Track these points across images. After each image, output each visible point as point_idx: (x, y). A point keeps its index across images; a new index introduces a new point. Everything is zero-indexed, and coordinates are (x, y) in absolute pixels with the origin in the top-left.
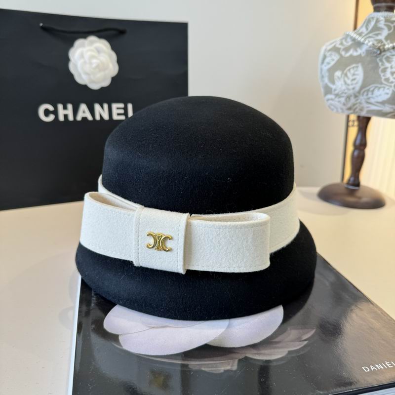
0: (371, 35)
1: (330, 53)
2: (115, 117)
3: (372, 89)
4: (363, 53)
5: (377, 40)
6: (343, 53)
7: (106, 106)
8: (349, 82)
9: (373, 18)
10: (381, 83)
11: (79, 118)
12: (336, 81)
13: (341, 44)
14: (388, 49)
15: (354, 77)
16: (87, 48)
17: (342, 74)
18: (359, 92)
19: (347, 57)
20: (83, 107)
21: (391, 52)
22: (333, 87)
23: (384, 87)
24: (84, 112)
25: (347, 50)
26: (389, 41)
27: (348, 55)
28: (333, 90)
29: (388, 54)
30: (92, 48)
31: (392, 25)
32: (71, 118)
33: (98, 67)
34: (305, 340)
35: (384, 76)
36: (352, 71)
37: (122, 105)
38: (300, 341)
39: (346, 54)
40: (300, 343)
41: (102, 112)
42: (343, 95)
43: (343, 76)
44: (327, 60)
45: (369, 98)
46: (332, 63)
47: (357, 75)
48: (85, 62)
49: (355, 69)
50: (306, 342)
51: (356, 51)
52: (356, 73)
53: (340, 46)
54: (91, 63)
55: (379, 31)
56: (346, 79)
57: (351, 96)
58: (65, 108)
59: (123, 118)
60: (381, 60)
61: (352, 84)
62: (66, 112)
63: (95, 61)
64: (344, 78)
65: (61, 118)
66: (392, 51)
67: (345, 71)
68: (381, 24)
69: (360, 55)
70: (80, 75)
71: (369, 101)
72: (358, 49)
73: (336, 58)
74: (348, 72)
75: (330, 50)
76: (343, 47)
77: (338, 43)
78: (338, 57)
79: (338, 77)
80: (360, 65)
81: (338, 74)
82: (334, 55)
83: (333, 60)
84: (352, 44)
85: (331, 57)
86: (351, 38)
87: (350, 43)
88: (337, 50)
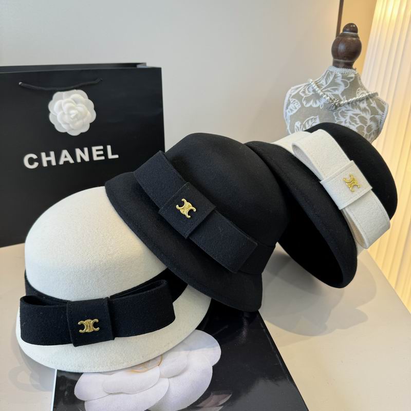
0: (329, 89)
1: (294, 99)
2: (95, 158)
4: (322, 106)
5: (334, 95)
6: (304, 103)
7: (86, 149)
9: (332, 72)
11: (61, 163)
12: (296, 131)
13: (304, 92)
14: (344, 105)
16: (66, 100)
17: (301, 125)
19: (308, 107)
20: (65, 152)
21: (346, 108)
24: (66, 157)
25: (308, 100)
26: (345, 97)
27: (308, 105)
29: (343, 109)
30: (70, 99)
31: (348, 82)
32: (54, 163)
33: (76, 116)
34: (221, 405)
36: (311, 123)
37: (101, 147)
38: (217, 406)
39: (306, 105)
40: (217, 408)
41: (82, 155)
43: (302, 126)
44: (291, 106)
46: (295, 111)
48: (64, 114)
49: (313, 121)
50: (221, 408)
51: (316, 103)
53: (303, 95)
54: (69, 114)
55: (336, 86)
58: (48, 155)
59: (103, 158)
60: (337, 115)
62: (48, 159)
63: (72, 112)
65: (45, 164)
66: (347, 106)
67: (304, 123)
68: (338, 80)
69: (319, 107)
70: (60, 124)
72: (318, 102)
73: (298, 106)
74: (306, 123)
75: (294, 97)
76: (305, 96)
77: (301, 91)
78: (300, 106)
79: (298, 127)
80: (317, 117)
81: (298, 124)
82: (297, 102)
83: (295, 108)
84: (313, 95)
85: (294, 104)
86: (313, 87)
87: (311, 94)
88: (300, 99)
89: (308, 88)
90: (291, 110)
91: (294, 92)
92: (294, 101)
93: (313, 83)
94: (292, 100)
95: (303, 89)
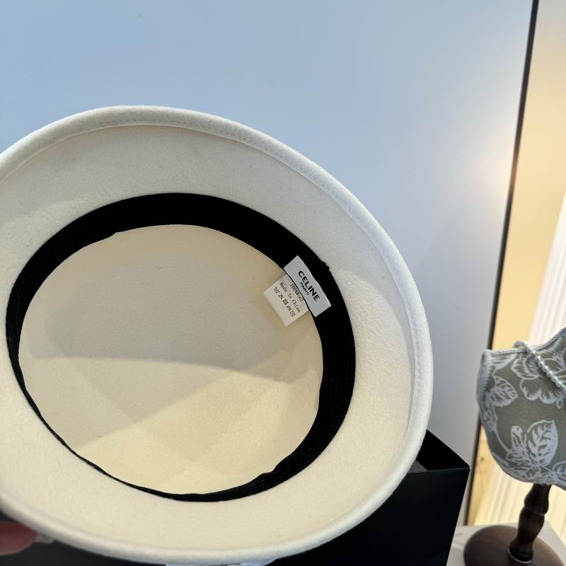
1: (501, 379)
4: (560, 403)
6: (525, 391)
8: (535, 450)
12: (514, 444)
13: (520, 369)
15: (544, 443)
17: (523, 434)
18: (550, 467)
19: (532, 402)
22: (509, 452)
25: (532, 387)
27: (533, 398)
28: (508, 455)
36: (539, 430)
39: (528, 396)
42: (522, 467)
43: (525, 436)
44: (496, 390)
46: (507, 403)
47: (549, 439)
49: (545, 429)
51: (548, 397)
52: (546, 435)
53: (519, 374)
56: (531, 445)
57: (537, 470)
64: (527, 443)
67: (528, 431)
69: (555, 403)
72: (551, 394)
73: (513, 396)
74: (533, 432)
75: (500, 373)
76: (524, 379)
77: (515, 365)
78: (516, 396)
79: (518, 437)
80: (553, 421)
81: (516, 430)
82: (509, 386)
83: (507, 396)
84: (540, 378)
85: (503, 387)
86: (537, 363)
87: (537, 376)
88: (514, 380)
89: (528, 362)
90: (499, 399)
91: (498, 363)
92: (503, 382)
93: (539, 357)
94: (497, 379)
95: (516, 361)
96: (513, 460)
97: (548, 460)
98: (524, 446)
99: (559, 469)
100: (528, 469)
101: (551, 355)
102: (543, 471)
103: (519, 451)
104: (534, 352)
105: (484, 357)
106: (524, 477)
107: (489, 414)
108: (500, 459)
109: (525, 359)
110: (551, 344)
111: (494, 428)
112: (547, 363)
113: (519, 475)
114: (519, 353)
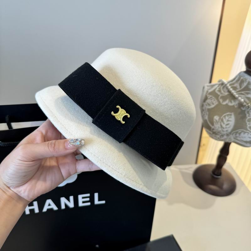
0: (243, 92)
3: (240, 132)
4: (236, 105)
6: (221, 101)
8: (224, 126)
10: (247, 130)
12: (215, 124)
13: (220, 91)
15: (228, 123)
17: (219, 119)
18: (230, 133)
19: (224, 105)
22: (213, 127)
23: (248, 133)
25: (224, 98)
27: (224, 103)
28: (212, 129)
35: (249, 124)
36: (227, 118)
39: (222, 102)
42: (219, 134)
43: (220, 120)
44: (208, 101)
45: (237, 137)
46: (213, 106)
47: (231, 121)
49: (229, 117)
51: (231, 102)
52: (230, 119)
53: (219, 93)
55: (249, 90)
56: (222, 124)
57: (225, 135)
60: (248, 113)
61: (226, 128)
64: (221, 123)
67: (222, 117)
69: (233, 106)
71: (236, 138)
72: (233, 101)
73: (216, 103)
74: (224, 118)
75: (210, 93)
76: (221, 95)
77: (217, 89)
78: (217, 103)
79: (217, 121)
80: (233, 113)
81: (216, 118)
82: (214, 99)
83: (213, 103)
84: (228, 95)
85: (211, 100)
86: (227, 88)
87: (227, 94)
88: (217, 96)
89: (223, 88)
90: (209, 105)
91: (209, 89)
92: (211, 97)
93: (228, 85)
94: (209, 96)
95: (218, 88)
96: (214, 131)
97: (230, 130)
98: (219, 124)
99: (234, 134)
100: (220, 134)
101: (233, 84)
102: (228, 135)
103: (217, 127)
104: (226, 83)
105: (204, 88)
106: (218, 138)
107: (205, 113)
108: (208, 130)
109: (222, 87)
110: (234, 79)
111: (207, 118)
112: (232, 87)
113: (216, 137)
114: (219, 85)
